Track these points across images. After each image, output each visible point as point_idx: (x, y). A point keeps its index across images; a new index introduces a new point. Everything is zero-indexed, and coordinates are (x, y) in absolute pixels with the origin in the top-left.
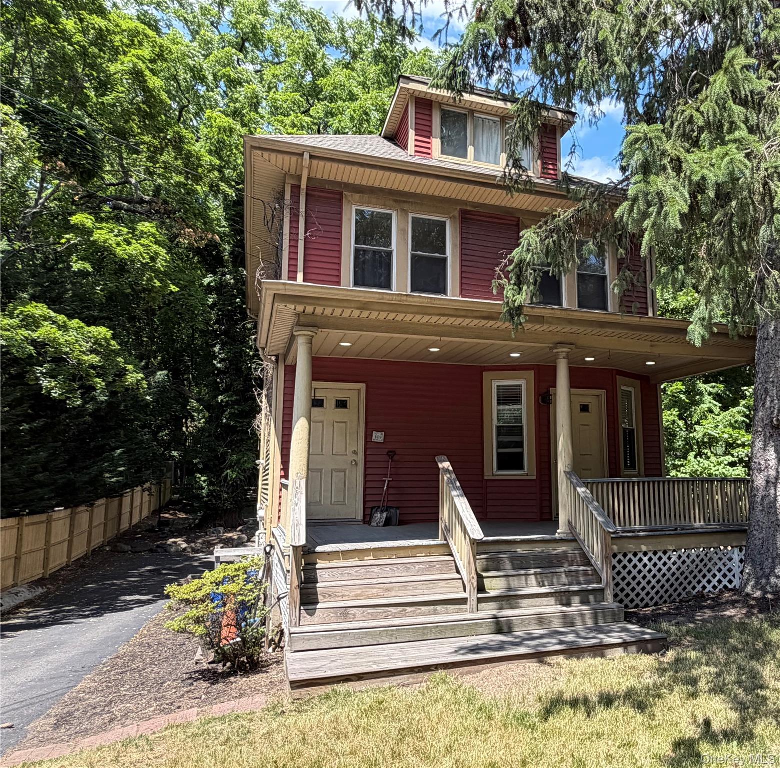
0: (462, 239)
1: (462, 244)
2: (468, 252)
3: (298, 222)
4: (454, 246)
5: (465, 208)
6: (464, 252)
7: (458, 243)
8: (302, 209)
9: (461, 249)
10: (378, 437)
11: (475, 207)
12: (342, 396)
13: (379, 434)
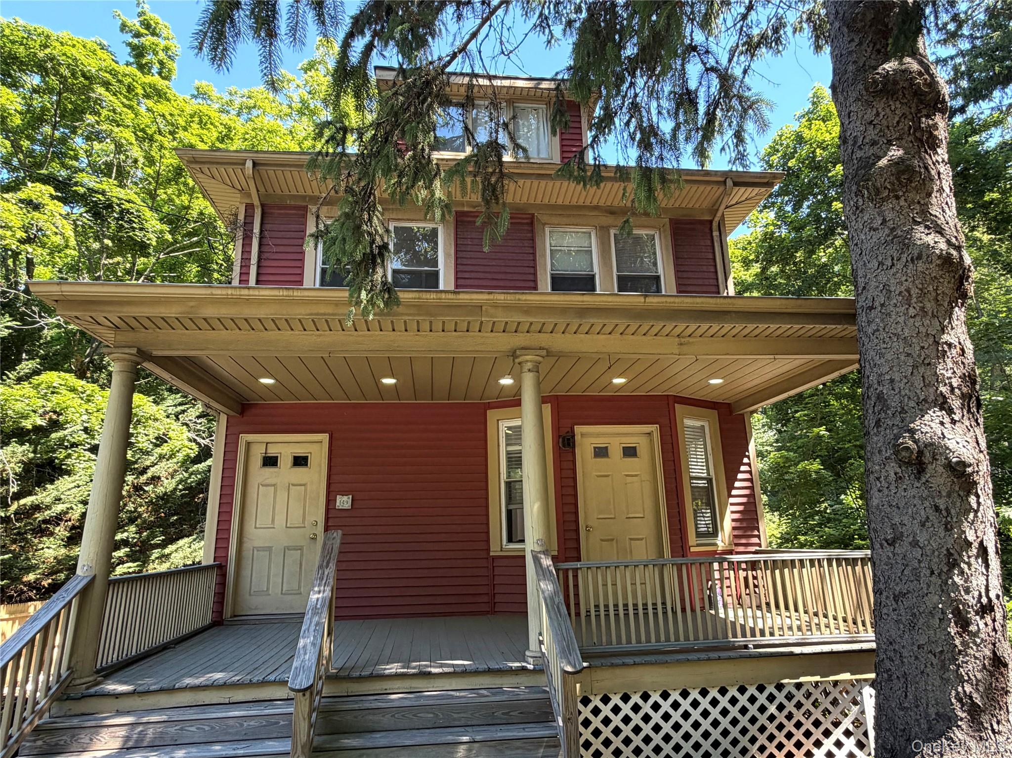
0: (456, 245)
1: (456, 252)
2: (465, 261)
3: (251, 245)
4: (447, 255)
5: (459, 209)
6: (459, 261)
7: (453, 251)
8: (256, 230)
9: (457, 258)
10: (343, 502)
11: (475, 207)
12: (300, 451)
13: (345, 498)
